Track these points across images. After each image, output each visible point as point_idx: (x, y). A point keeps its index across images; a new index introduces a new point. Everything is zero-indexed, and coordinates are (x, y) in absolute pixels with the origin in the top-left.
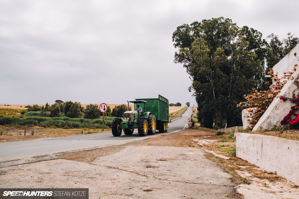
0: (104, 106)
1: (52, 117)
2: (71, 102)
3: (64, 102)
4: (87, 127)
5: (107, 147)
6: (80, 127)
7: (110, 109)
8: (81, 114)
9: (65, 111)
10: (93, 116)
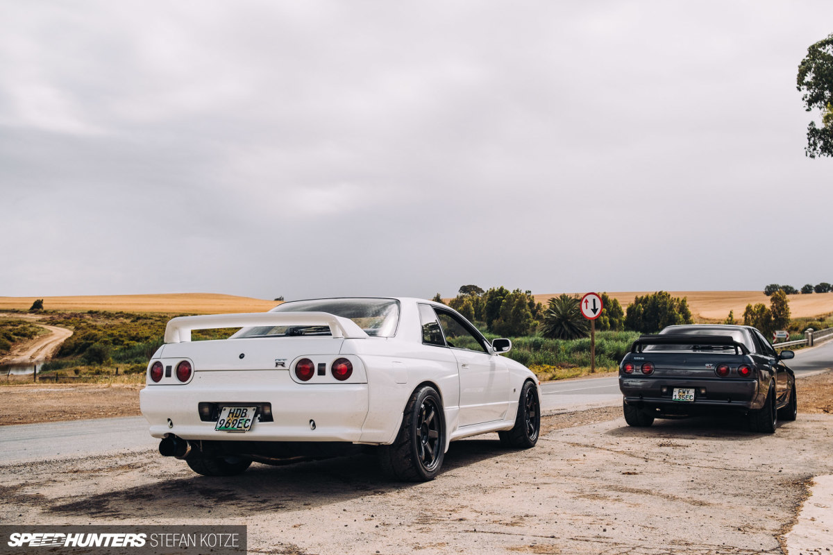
0: (594, 300)
1: (453, 337)
2: (504, 292)
3: (486, 292)
4: (551, 363)
5: (587, 411)
6: (531, 364)
7: (618, 308)
8: (535, 325)
9: (487, 318)
10: (569, 332)
